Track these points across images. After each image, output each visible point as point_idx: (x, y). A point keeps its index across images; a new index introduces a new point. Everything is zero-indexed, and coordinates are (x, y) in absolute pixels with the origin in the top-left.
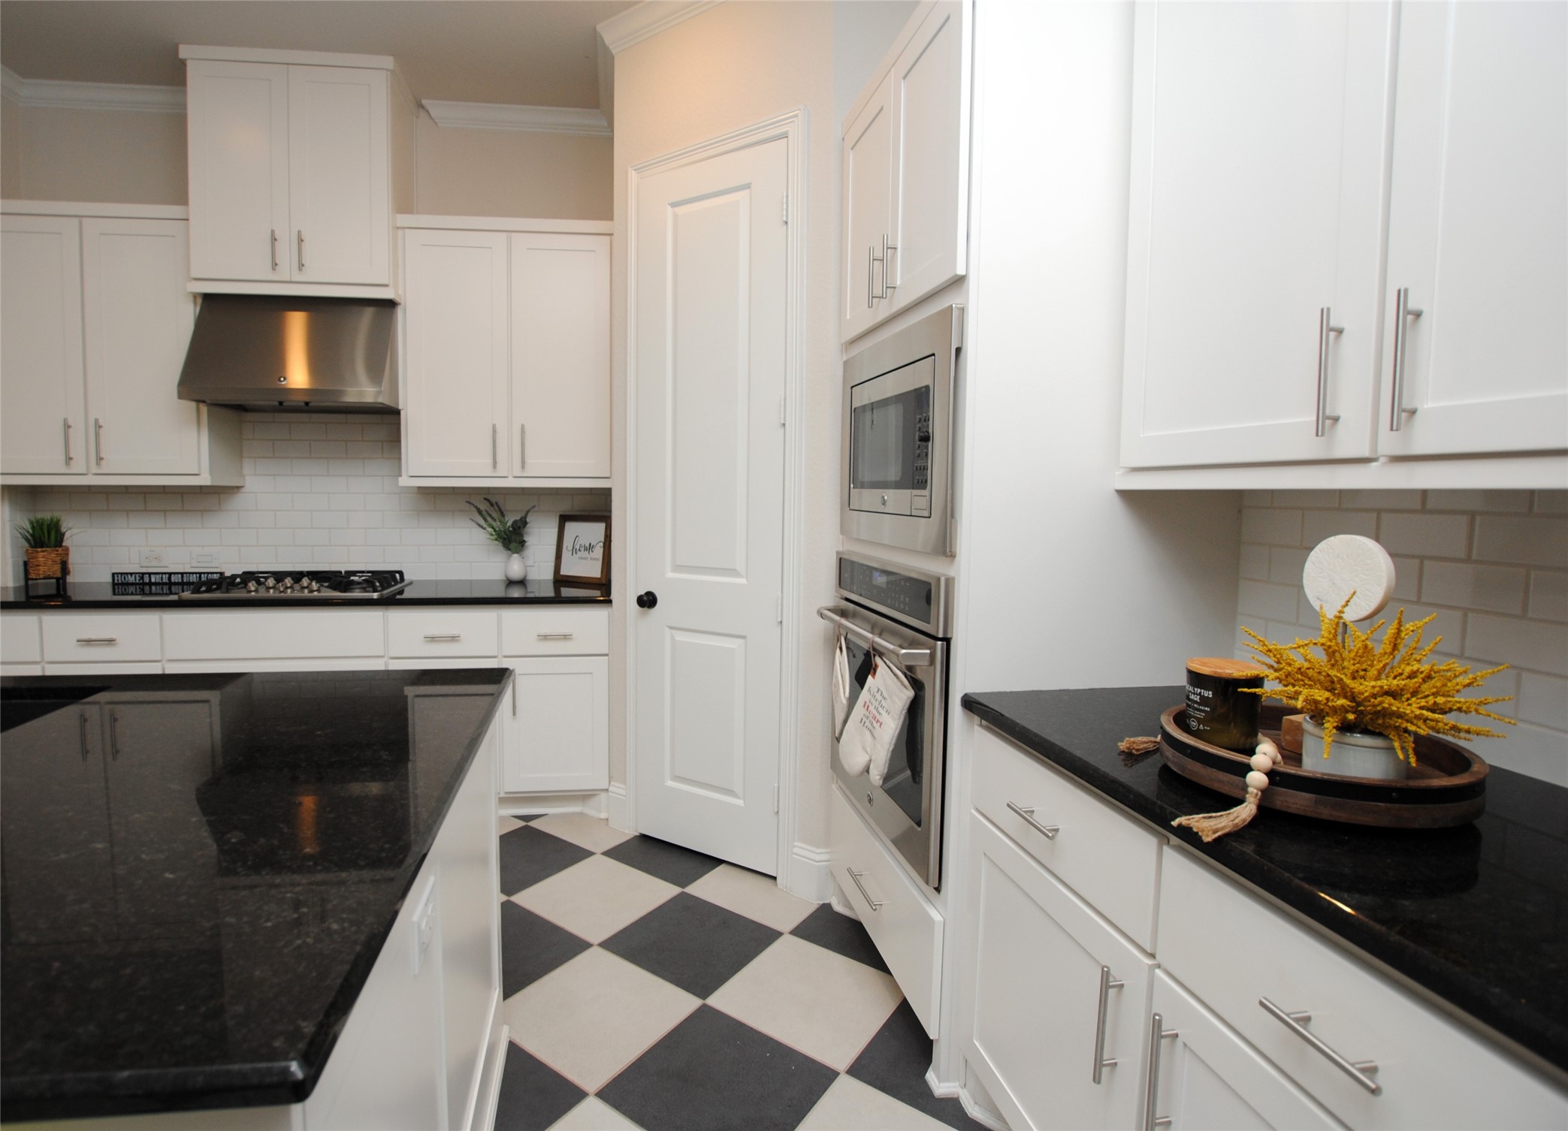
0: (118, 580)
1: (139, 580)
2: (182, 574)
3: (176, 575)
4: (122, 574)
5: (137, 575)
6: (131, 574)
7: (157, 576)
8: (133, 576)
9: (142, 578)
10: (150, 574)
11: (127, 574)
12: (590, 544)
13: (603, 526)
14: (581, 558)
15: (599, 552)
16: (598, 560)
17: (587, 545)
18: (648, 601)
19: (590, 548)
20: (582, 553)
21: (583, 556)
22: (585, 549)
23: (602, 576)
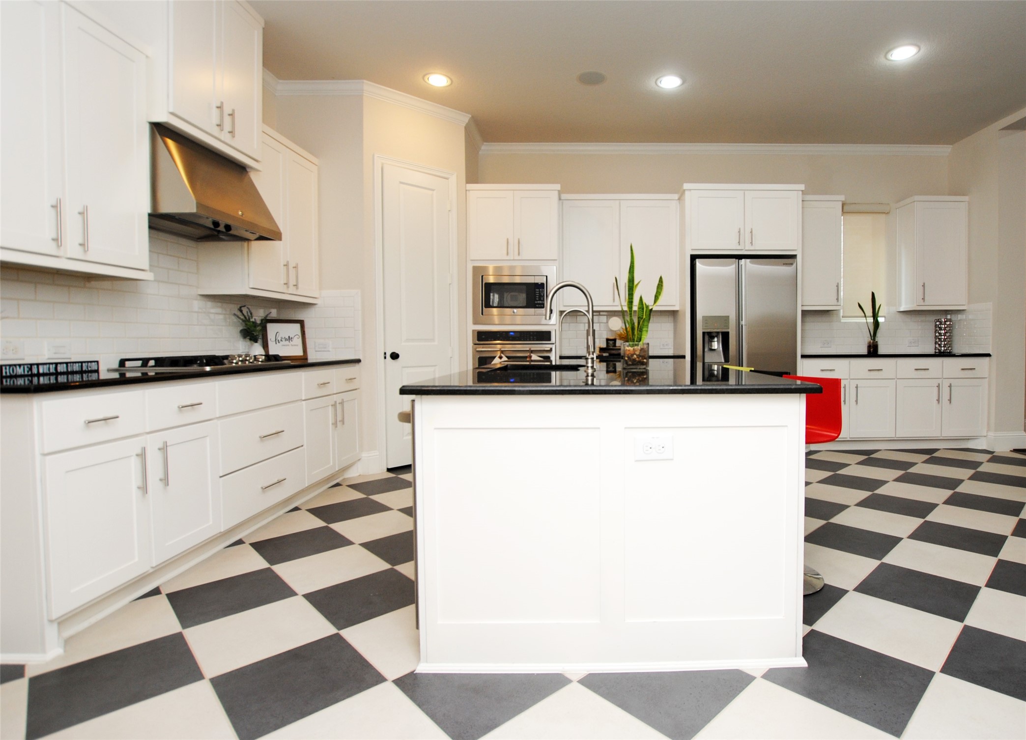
0: (6, 373)
1: (28, 372)
2: (67, 363)
3: (62, 365)
4: (10, 366)
5: (26, 367)
6: (20, 365)
7: (45, 366)
8: (22, 367)
9: (31, 369)
10: (38, 365)
11: (15, 365)
12: (289, 337)
13: (298, 326)
14: (284, 345)
15: (298, 341)
16: (297, 345)
17: (287, 337)
18: (395, 356)
19: (290, 339)
20: (284, 343)
21: (285, 344)
22: (286, 340)
23: (304, 354)
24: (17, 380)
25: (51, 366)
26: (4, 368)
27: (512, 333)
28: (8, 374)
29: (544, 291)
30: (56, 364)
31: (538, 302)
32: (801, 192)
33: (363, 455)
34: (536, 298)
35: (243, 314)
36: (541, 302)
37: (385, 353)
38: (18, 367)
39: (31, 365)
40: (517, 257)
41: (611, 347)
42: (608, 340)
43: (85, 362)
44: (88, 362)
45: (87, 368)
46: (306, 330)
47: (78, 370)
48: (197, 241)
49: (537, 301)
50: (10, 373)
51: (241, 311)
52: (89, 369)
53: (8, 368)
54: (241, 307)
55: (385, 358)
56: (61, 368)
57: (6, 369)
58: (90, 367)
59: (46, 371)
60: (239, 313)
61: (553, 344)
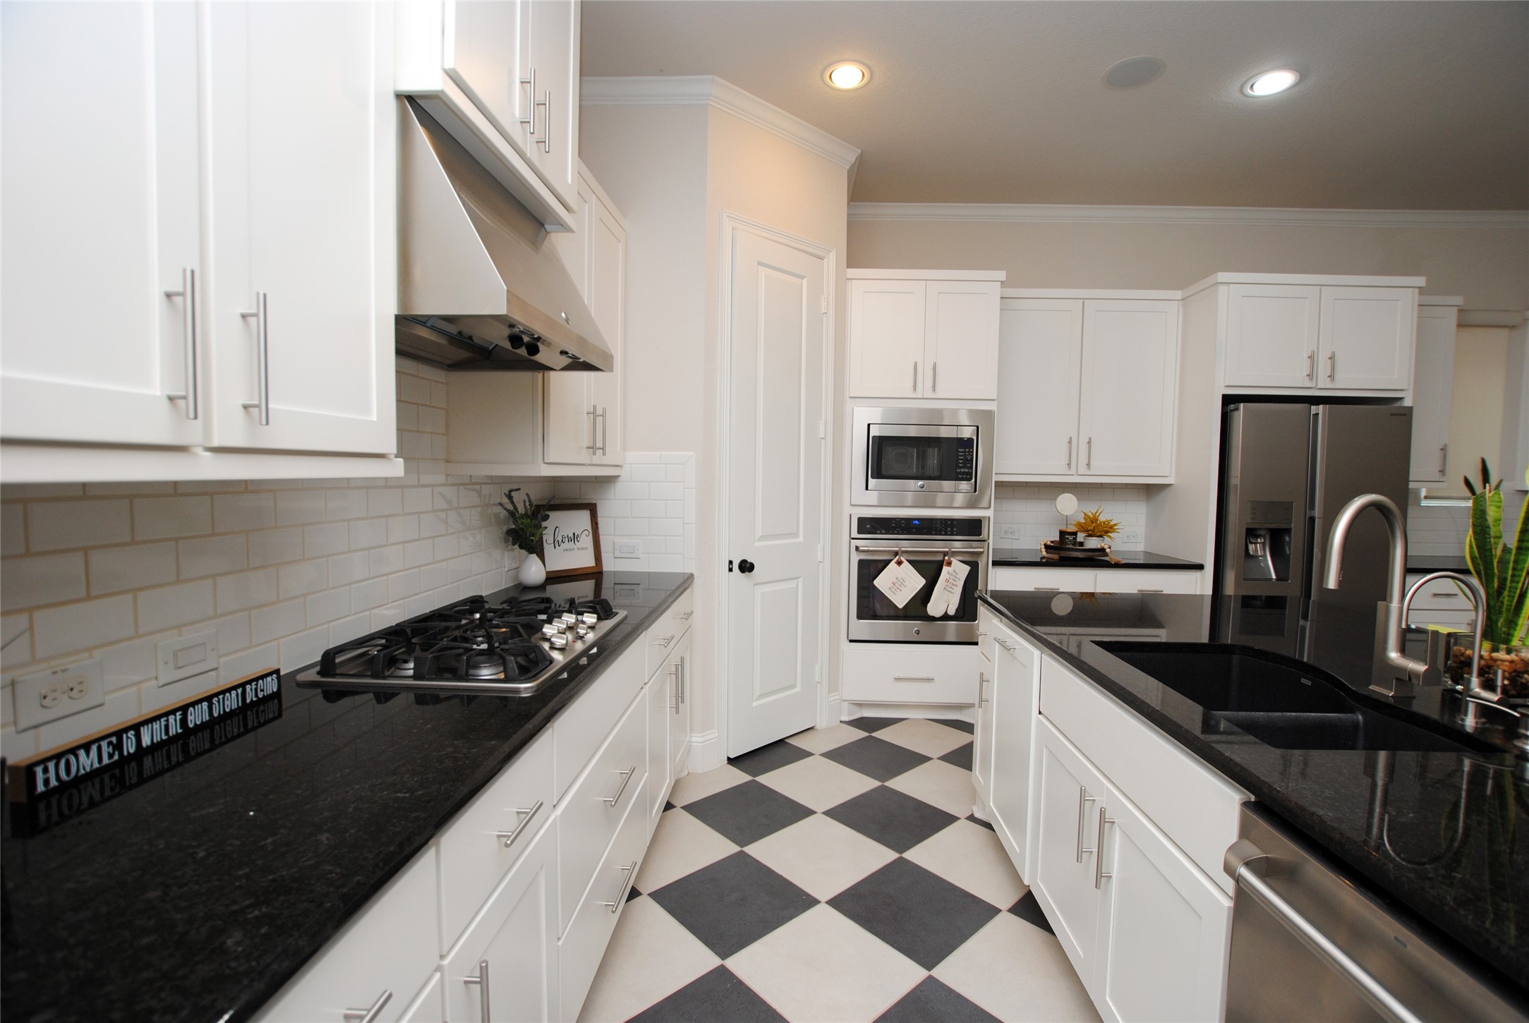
0: (47, 782)
1: (111, 756)
2: (209, 699)
3: (198, 707)
4: (57, 757)
5: (104, 744)
6: (86, 747)
7: (156, 726)
8: (94, 748)
9: (118, 746)
10: (136, 727)
11: (73, 751)
12: (574, 534)
13: (586, 515)
14: (567, 550)
15: (587, 541)
16: (586, 549)
17: (571, 535)
18: (746, 567)
19: (575, 538)
20: (567, 545)
21: (568, 548)
22: (570, 540)
23: (596, 564)
24: (79, 792)
25: (171, 718)
26: (39, 770)
27: (916, 522)
28: (53, 783)
29: (973, 452)
30: (184, 709)
31: (962, 470)
32: (1416, 291)
33: (694, 739)
34: (957, 462)
35: (512, 502)
36: (966, 470)
37: (731, 562)
38: (82, 753)
39: (119, 734)
40: (929, 394)
41: (1071, 546)
42: (1062, 533)
43: (249, 682)
44: (256, 679)
45: (256, 695)
46: (600, 521)
47: (235, 706)
48: (448, 370)
49: (961, 468)
50: (58, 778)
51: (510, 497)
52: (260, 695)
53: (51, 765)
54: (511, 491)
55: (731, 570)
56: (196, 717)
57: (46, 770)
58: (262, 690)
59: (160, 736)
60: (506, 500)
61: (984, 541)
